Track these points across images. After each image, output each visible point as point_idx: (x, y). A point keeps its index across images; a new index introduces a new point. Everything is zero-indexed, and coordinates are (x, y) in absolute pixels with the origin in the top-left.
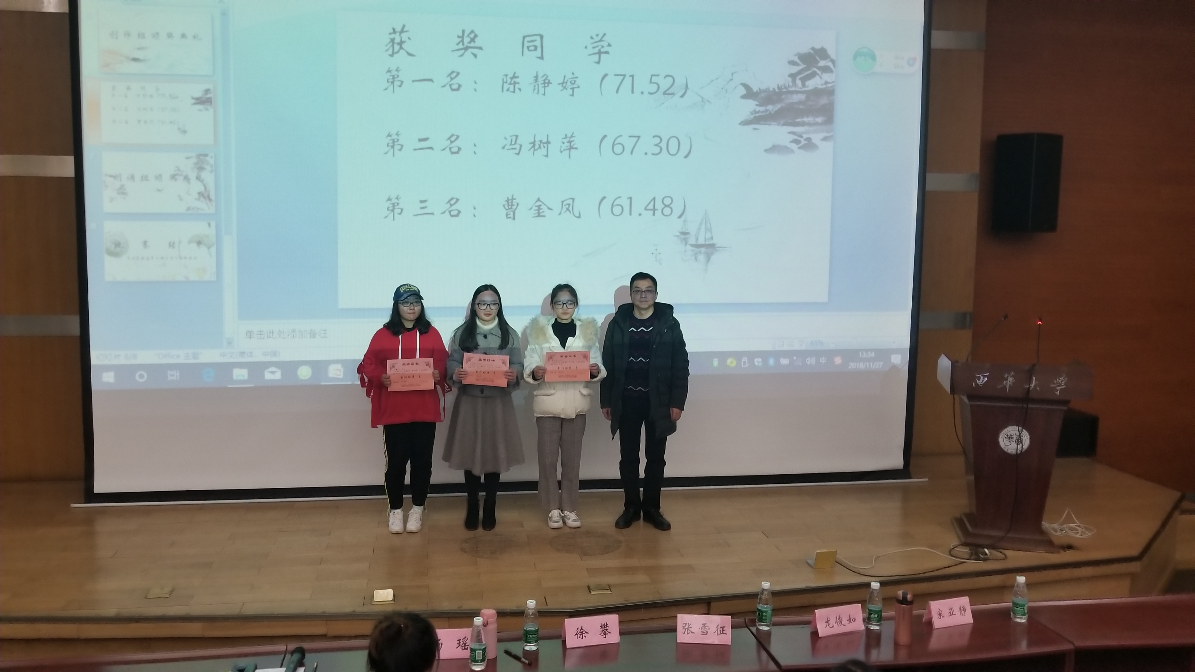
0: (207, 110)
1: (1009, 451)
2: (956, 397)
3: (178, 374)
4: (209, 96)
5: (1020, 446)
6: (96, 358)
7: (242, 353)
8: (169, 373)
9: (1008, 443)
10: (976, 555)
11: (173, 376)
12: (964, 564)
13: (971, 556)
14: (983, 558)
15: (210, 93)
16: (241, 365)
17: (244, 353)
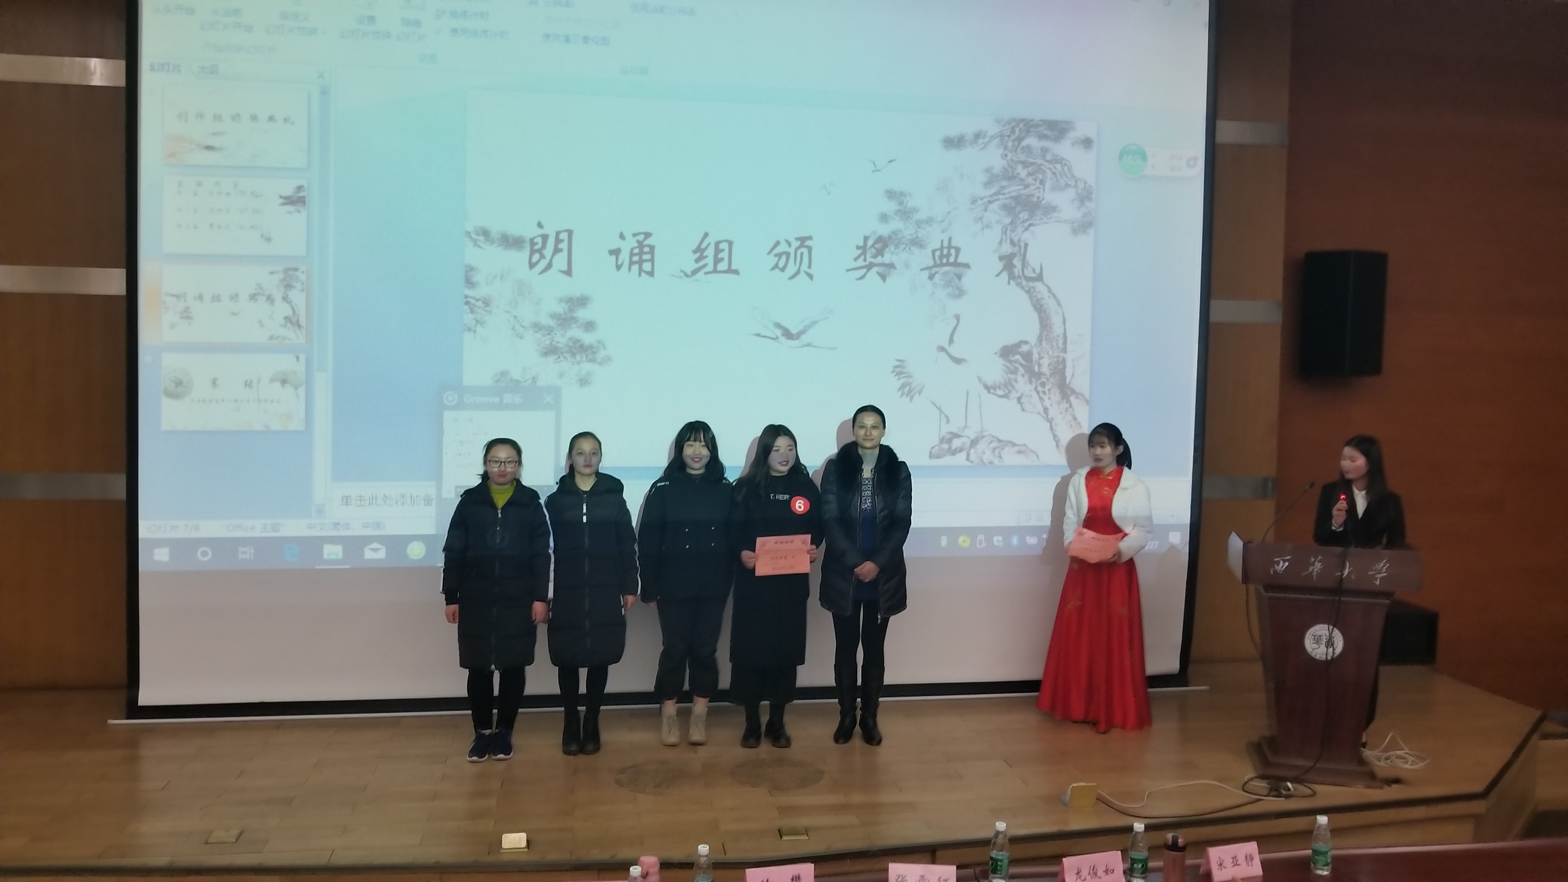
0: (299, 212)
1: (1317, 657)
2: (1252, 587)
3: (252, 551)
4: (301, 194)
5: (1331, 650)
6: (145, 530)
7: (336, 525)
8: (241, 549)
9: (1315, 646)
10: (1276, 791)
11: (246, 554)
12: (1261, 802)
13: (1270, 792)
14: (1284, 795)
15: (304, 191)
16: (333, 540)
17: (338, 524)
